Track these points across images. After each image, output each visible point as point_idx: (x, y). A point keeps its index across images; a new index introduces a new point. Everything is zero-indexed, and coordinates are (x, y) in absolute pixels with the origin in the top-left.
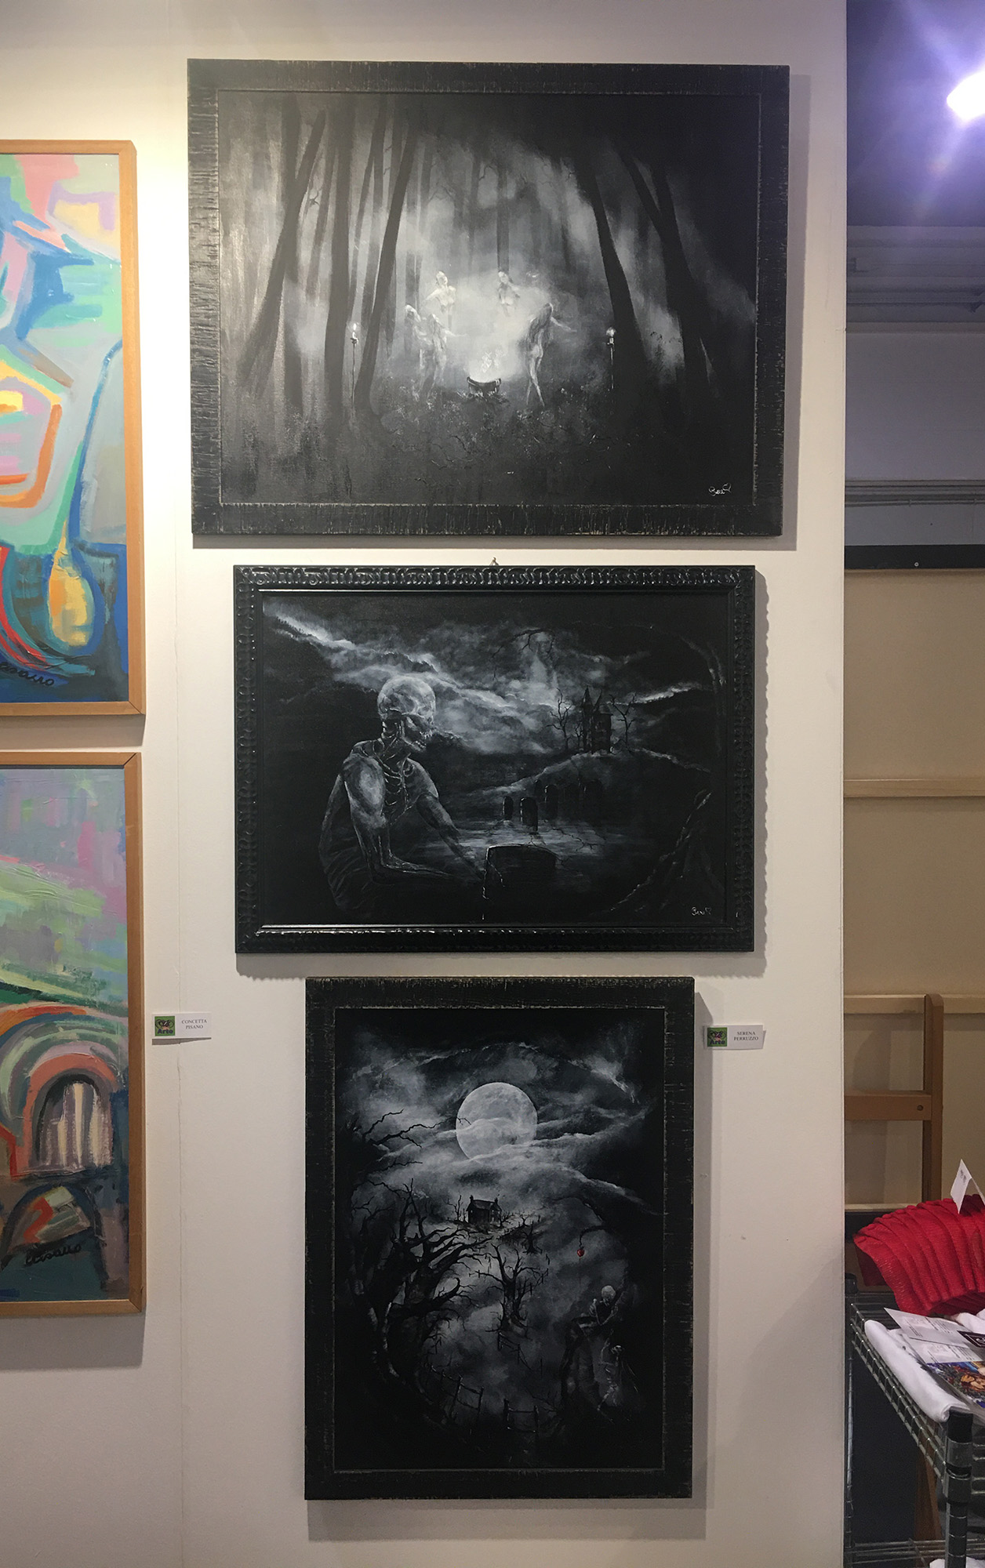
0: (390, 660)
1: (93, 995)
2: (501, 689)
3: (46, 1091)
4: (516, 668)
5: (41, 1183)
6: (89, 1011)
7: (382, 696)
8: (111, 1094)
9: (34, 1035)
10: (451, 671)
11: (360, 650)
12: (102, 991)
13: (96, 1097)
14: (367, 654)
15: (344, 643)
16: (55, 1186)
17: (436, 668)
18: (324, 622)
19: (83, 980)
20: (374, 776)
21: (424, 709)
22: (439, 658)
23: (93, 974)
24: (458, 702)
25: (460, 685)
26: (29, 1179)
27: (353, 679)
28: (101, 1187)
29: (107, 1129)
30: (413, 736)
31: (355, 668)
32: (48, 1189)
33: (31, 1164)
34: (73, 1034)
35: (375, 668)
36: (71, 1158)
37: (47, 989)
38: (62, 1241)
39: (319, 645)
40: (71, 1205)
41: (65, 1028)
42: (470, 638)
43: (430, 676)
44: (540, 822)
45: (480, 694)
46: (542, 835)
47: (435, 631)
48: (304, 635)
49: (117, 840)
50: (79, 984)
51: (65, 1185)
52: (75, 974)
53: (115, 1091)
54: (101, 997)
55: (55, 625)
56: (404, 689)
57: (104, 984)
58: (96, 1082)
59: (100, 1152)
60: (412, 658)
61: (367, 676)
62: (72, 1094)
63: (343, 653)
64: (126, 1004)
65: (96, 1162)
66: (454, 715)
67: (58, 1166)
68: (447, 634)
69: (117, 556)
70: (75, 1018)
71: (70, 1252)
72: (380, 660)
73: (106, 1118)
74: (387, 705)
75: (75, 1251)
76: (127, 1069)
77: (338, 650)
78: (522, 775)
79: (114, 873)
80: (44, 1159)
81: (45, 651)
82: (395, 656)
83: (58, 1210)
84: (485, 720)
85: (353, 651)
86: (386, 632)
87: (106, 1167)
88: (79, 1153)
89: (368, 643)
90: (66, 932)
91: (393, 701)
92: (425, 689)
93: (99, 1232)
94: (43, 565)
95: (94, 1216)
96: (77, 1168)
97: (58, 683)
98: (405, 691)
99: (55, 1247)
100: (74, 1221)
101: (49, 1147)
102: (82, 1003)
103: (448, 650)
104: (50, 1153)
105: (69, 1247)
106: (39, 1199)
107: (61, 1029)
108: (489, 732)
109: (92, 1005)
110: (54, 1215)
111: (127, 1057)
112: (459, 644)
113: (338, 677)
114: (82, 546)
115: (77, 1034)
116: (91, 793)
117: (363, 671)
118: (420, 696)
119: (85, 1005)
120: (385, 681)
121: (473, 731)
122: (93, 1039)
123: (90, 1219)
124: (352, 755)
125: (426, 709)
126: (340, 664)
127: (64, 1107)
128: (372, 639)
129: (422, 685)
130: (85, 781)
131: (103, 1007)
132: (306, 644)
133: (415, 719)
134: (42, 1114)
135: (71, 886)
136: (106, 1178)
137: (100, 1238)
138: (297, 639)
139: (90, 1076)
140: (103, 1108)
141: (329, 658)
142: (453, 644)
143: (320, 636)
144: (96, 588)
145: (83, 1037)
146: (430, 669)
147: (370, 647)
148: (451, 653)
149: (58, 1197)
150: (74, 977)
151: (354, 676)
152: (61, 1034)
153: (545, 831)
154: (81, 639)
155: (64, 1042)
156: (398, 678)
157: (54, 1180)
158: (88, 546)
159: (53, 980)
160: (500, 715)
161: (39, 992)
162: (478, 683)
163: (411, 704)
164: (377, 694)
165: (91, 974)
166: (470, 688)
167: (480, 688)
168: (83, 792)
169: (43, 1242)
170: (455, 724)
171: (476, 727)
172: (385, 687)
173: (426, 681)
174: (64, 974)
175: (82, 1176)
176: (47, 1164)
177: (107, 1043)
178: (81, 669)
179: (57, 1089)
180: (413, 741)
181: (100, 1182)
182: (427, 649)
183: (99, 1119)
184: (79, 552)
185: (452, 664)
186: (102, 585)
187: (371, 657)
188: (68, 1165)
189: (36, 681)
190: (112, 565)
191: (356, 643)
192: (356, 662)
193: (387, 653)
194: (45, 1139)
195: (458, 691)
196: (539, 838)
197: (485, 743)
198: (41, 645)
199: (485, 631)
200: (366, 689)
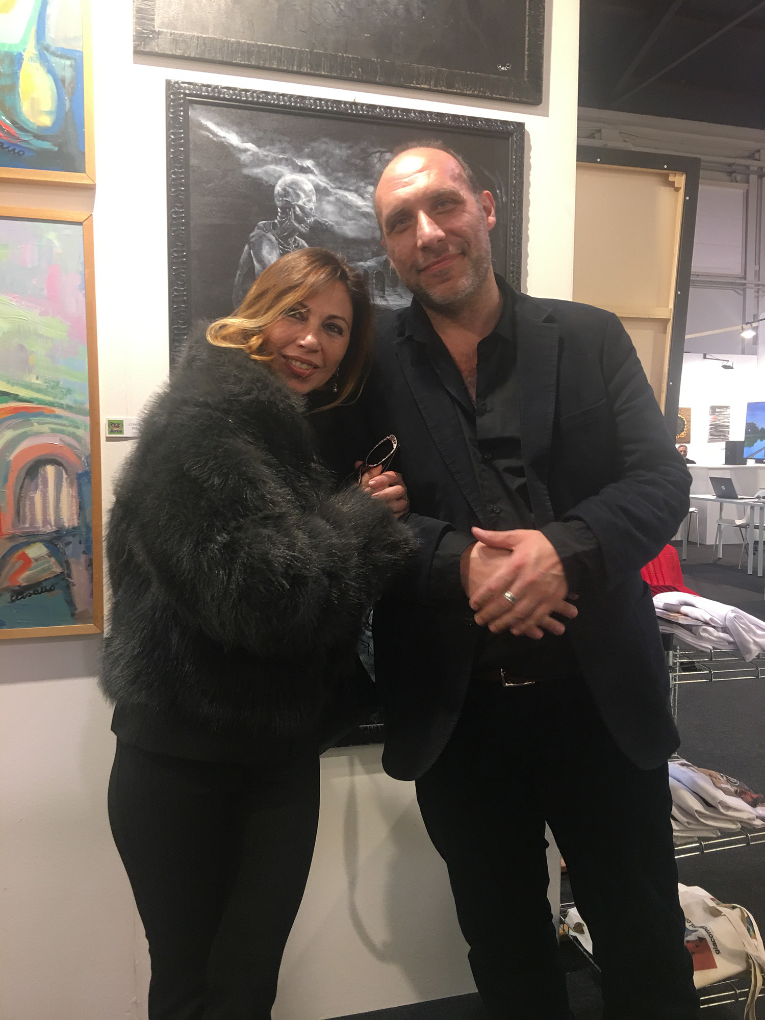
0: (284, 162)
1: (61, 399)
2: (361, 191)
3: (25, 470)
4: (371, 177)
5: (22, 540)
6: (58, 411)
7: (278, 189)
8: (77, 474)
9: (14, 428)
10: (327, 175)
11: (262, 152)
12: (68, 396)
13: (65, 476)
14: (267, 156)
15: (250, 146)
16: (34, 542)
17: (316, 171)
18: (235, 128)
19: (53, 388)
20: (273, 247)
21: (307, 201)
22: (318, 164)
23: (61, 383)
24: (332, 198)
25: (333, 185)
26: (12, 537)
27: (257, 174)
28: (70, 543)
29: (74, 500)
30: (300, 220)
31: (259, 166)
32: (28, 544)
33: (14, 526)
34: (45, 428)
35: (272, 167)
36: (46, 522)
37: (23, 393)
38: (39, 583)
39: (232, 145)
40: (47, 557)
41: (39, 423)
42: (340, 151)
43: (311, 177)
44: (386, 288)
45: (346, 194)
46: (388, 298)
47: (315, 144)
48: (220, 137)
49: (78, 281)
50: (50, 390)
51: (41, 541)
52: (46, 382)
53: (80, 472)
54: (66, 401)
55: (25, 108)
56: (294, 185)
57: (69, 391)
58: (65, 464)
59: (69, 517)
60: (299, 162)
61: (266, 172)
62: (45, 473)
63: (249, 153)
64: (87, 406)
65: (66, 525)
66: (329, 208)
67: (36, 527)
68: (324, 147)
69: (75, 60)
70: (47, 416)
71: (46, 591)
72: (277, 161)
73: (74, 492)
74: (281, 196)
75: (50, 590)
76: (90, 455)
77: (246, 150)
78: (376, 254)
79: (76, 306)
80: (24, 523)
81: (16, 127)
82: (287, 160)
83: (36, 560)
84: (350, 213)
85: (257, 153)
86: (280, 141)
87: (74, 528)
88: (52, 518)
89: (268, 148)
90: (38, 350)
91: (286, 193)
92: (309, 187)
93: (69, 576)
94: (15, 60)
95: (66, 564)
96: (50, 529)
97: (27, 154)
98: (294, 186)
99: (35, 588)
100: (49, 569)
101: (28, 513)
102: (52, 404)
103: (324, 159)
104: (29, 517)
105: (45, 587)
106: (20, 552)
107: (35, 424)
108: (353, 222)
109: (61, 406)
110: (33, 564)
111: (89, 446)
112: (332, 155)
113: (246, 171)
114: (47, 48)
115: (49, 428)
116: (56, 243)
117: (264, 168)
118: (305, 192)
119: (55, 406)
120: (280, 177)
121: (342, 220)
122: (62, 432)
123: (62, 566)
124: (256, 231)
125: (309, 201)
126: (247, 161)
127: (40, 483)
128: (271, 145)
129: (307, 182)
130: (52, 233)
131: (69, 408)
132: (222, 143)
133: (301, 208)
134: (22, 487)
135: (41, 314)
136: (74, 536)
137: (70, 580)
138: (215, 139)
139: (59, 459)
140: (71, 484)
141: (239, 156)
142: (328, 155)
143: (233, 138)
144: (59, 82)
145: (53, 431)
146: (312, 172)
147: (269, 150)
148: (327, 161)
149: (36, 551)
150: (46, 385)
151: (257, 171)
152: (36, 427)
153: (389, 295)
154: (46, 121)
155: (38, 434)
156: (289, 177)
157: (32, 537)
158: (52, 49)
159: (28, 386)
160: (360, 210)
161: (18, 395)
162: (345, 186)
163: (298, 196)
164: (274, 187)
165: (59, 383)
166: (340, 188)
167: (347, 189)
168: (50, 241)
169: (25, 584)
170: (329, 215)
171: (344, 217)
172: (280, 182)
173: (309, 180)
174: (37, 382)
175: (55, 535)
176: (27, 526)
177: (74, 436)
178: (47, 145)
179: (33, 470)
180: (300, 223)
181: (70, 539)
182: (310, 156)
183: (68, 492)
184: (45, 52)
185: (327, 169)
186: (63, 81)
187: (269, 159)
188: (43, 527)
189: (9, 151)
190: (71, 66)
191: (259, 147)
192: (259, 162)
193: (281, 156)
194: (25, 506)
195: (331, 190)
196: (386, 300)
197: (350, 230)
198: (14, 123)
199: (350, 148)
200: (266, 182)
